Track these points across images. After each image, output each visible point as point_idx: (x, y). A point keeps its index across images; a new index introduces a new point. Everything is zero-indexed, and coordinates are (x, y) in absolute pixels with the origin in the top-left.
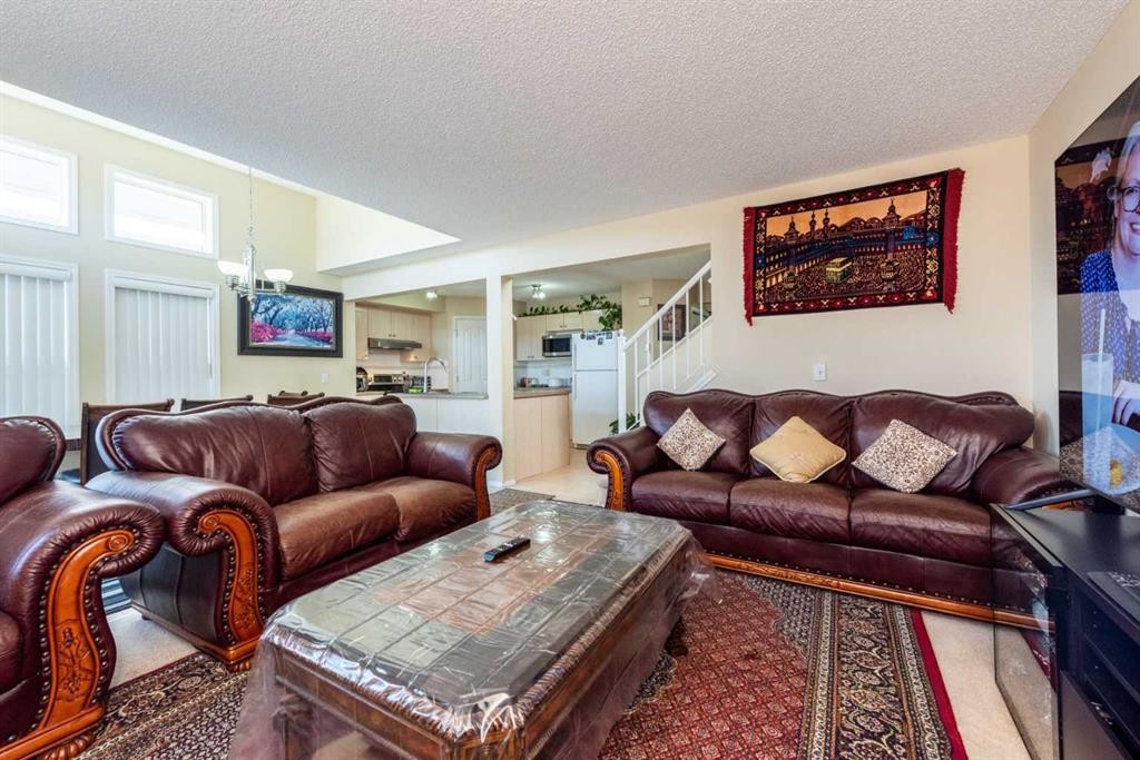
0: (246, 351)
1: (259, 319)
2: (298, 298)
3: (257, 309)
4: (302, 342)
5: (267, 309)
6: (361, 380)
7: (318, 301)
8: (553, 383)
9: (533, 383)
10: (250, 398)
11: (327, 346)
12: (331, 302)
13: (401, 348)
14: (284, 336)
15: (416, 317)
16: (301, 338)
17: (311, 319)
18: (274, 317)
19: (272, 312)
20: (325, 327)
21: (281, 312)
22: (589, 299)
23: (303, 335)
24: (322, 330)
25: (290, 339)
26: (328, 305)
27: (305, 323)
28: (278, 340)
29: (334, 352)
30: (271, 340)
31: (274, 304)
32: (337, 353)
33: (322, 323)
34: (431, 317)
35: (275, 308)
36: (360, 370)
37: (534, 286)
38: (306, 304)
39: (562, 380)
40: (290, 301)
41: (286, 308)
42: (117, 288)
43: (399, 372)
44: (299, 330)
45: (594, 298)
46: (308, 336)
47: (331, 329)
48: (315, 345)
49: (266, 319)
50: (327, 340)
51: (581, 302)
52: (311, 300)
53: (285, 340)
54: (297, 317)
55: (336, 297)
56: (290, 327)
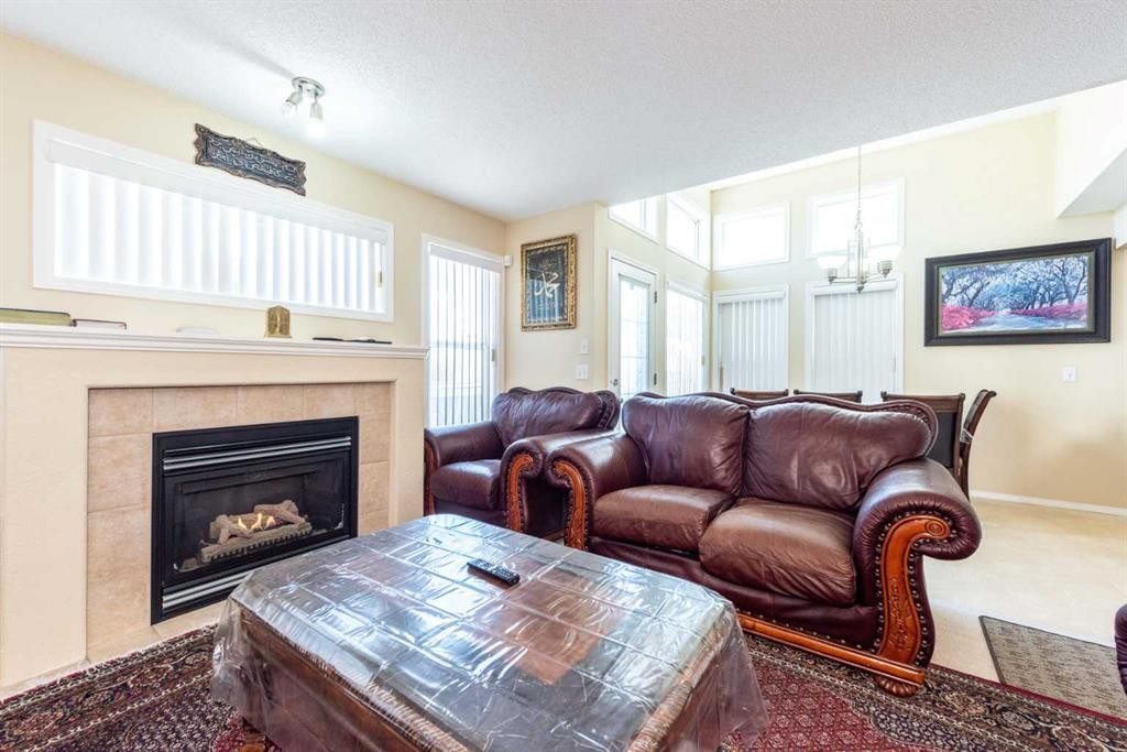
0: (934, 341)
1: (953, 302)
2: (1018, 264)
3: (950, 291)
5: (965, 289)
7: (1056, 261)
10: (858, 397)
12: (1086, 258)
14: (993, 319)
16: (1023, 318)
17: (1042, 290)
18: (976, 295)
19: (971, 292)
20: (1071, 299)
21: (987, 288)
23: (1024, 314)
24: (1066, 302)
25: (1003, 321)
26: (1077, 264)
27: (1030, 298)
28: (981, 324)
29: (1091, 333)
30: (969, 326)
31: (976, 281)
32: (1098, 335)
35: (977, 285)
38: (1033, 270)
40: (1001, 271)
41: (996, 282)
42: (816, 296)
44: (1017, 309)
46: (1036, 314)
47: (1083, 300)
49: (963, 301)
52: (1042, 262)
53: (993, 323)
54: (1015, 291)
55: (1098, 247)
56: (1001, 305)
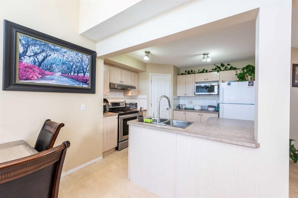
0: (11, 87)
1: (27, 61)
2: (64, 50)
3: (25, 52)
4: (67, 82)
5: (36, 54)
6: (106, 106)
7: (80, 54)
8: (197, 108)
9: (184, 107)
11: (85, 86)
12: (89, 57)
13: (125, 89)
14: (52, 77)
15: (132, 73)
16: (67, 79)
17: (74, 67)
18: (43, 60)
19: (40, 57)
20: (84, 73)
21: (49, 58)
22: (219, 65)
23: (67, 77)
24: (82, 74)
26: (86, 59)
27: (70, 69)
28: (47, 79)
30: (38, 79)
31: (43, 51)
32: (92, 90)
33: (81, 70)
34: (138, 74)
35: (44, 54)
36: (105, 100)
37: (204, 54)
38: (71, 55)
39: (202, 107)
40: (57, 50)
41: (54, 55)
43: (123, 101)
44: (64, 74)
45: (222, 65)
46: (72, 78)
47: (88, 75)
48: (76, 85)
49: (35, 62)
50: (85, 82)
51: (214, 67)
52: (74, 53)
53: (52, 79)
54: (63, 64)
55: (92, 54)
56: (57, 70)
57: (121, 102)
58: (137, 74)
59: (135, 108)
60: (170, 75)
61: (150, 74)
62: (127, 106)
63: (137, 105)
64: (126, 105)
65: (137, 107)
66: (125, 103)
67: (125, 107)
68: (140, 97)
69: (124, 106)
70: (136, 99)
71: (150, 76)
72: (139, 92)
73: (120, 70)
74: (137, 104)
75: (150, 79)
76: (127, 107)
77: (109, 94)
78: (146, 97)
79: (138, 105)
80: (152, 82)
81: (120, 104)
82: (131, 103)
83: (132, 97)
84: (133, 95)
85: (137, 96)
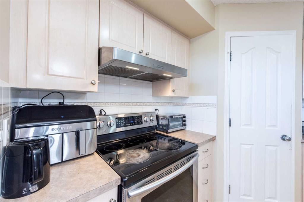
57: (146, 114)
58: (185, 42)
59: (182, 128)
60: (294, 33)
61: (228, 34)
62: (160, 123)
63: (185, 121)
64: (158, 120)
65: (185, 125)
66: (157, 116)
67: (156, 126)
68: (192, 99)
69: (155, 123)
70: (183, 104)
71: (227, 39)
72: (193, 89)
73: (141, 16)
74: (184, 117)
75: (227, 50)
76: (162, 125)
77: (95, 88)
78: (212, 99)
79: (187, 119)
80: (232, 58)
81: (143, 117)
82: (172, 117)
83: (173, 101)
84: (178, 94)
85: (186, 98)
